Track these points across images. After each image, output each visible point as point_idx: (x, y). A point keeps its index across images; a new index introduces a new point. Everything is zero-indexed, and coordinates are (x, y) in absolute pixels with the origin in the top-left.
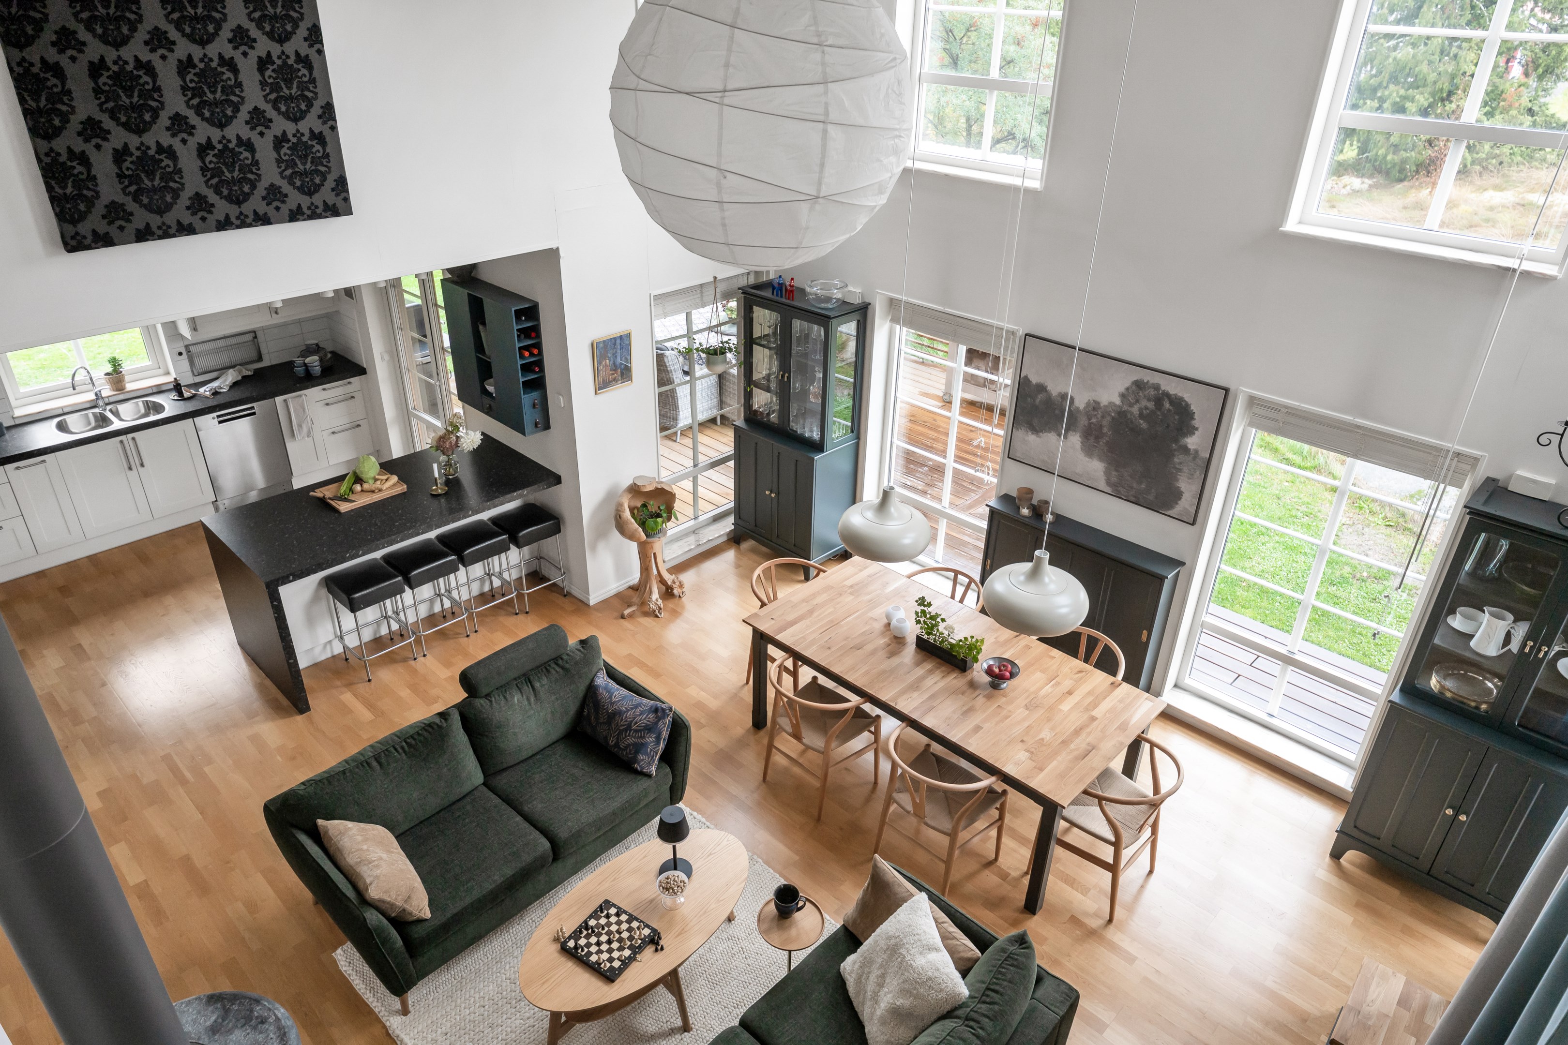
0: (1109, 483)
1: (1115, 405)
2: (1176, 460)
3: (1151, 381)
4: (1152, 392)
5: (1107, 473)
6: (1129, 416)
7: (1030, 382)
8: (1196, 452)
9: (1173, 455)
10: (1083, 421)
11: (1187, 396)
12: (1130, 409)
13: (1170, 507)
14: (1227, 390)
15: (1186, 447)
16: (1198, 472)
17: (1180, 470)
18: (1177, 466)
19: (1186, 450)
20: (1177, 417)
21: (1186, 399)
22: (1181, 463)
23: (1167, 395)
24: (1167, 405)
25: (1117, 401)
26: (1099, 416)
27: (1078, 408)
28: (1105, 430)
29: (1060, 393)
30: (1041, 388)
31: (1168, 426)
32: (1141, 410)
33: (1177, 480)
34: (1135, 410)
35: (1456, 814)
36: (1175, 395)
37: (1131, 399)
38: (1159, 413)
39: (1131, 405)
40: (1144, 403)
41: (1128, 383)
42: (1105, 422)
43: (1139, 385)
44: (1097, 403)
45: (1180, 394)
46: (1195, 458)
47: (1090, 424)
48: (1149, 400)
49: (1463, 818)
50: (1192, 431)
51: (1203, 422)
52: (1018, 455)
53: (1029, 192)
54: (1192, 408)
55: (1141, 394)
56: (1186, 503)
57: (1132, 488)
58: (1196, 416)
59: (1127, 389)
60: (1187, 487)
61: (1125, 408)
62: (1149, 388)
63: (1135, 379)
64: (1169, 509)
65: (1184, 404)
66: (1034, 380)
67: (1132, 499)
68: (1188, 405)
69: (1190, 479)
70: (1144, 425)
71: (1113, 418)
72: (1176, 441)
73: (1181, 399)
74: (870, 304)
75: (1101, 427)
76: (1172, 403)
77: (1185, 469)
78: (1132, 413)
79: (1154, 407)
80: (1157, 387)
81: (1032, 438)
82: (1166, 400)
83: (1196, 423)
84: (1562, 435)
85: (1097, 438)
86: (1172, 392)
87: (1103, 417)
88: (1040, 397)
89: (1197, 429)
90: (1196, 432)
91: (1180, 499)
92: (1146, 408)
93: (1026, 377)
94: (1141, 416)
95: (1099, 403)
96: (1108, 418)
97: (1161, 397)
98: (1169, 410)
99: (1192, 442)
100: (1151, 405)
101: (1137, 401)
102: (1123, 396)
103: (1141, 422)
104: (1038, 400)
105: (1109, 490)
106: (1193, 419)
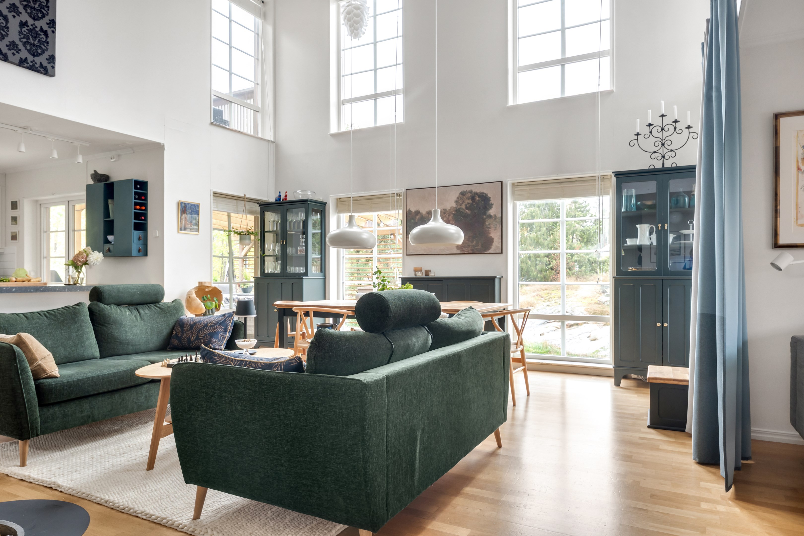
0: (458, 248)
1: (454, 208)
2: (487, 223)
3: (468, 190)
4: (469, 195)
7: (411, 211)
8: (495, 215)
9: (485, 221)
11: (485, 191)
12: (461, 207)
13: (489, 248)
14: (502, 182)
15: (490, 215)
16: (498, 225)
17: (490, 228)
18: (488, 226)
19: (490, 217)
20: (483, 202)
21: (485, 192)
22: (489, 224)
23: (476, 194)
24: (477, 198)
25: (454, 205)
26: (447, 216)
28: (451, 222)
29: (427, 212)
30: (417, 213)
31: (480, 208)
32: (466, 205)
33: (489, 233)
34: (463, 206)
35: (662, 325)
36: (480, 192)
37: (460, 202)
38: (474, 204)
39: (461, 205)
40: (467, 201)
41: (457, 195)
42: (450, 218)
43: (463, 194)
45: (482, 191)
46: (495, 219)
48: (469, 199)
49: (666, 325)
50: (490, 206)
51: (495, 201)
52: (411, 252)
53: (398, 126)
54: (489, 195)
55: (464, 198)
56: (496, 243)
57: (469, 246)
58: (491, 199)
59: (458, 198)
60: (495, 235)
61: (459, 207)
62: (468, 193)
63: (460, 191)
64: (489, 250)
65: (484, 195)
66: (413, 210)
67: (471, 252)
68: (486, 195)
69: (495, 230)
70: (469, 212)
71: (454, 214)
72: (485, 214)
73: (483, 193)
74: (326, 203)
75: (449, 220)
76: (479, 196)
77: (492, 226)
78: (462, 209)
79: (471, 202)
80: (471, 192)
82: (476, 196)
83: (492, 202)
84: (637, 139)
86: (478, 191)
87: (449, 216)
88: (418, 217)
89: (493, 205)
90: (493, 206)
91: (493, 242)
92: (468, 203)
93: (409, 210)
94: (467, 208)
95: (446, 210)
96: (452, 215)
97: (473, 196)
98: (479, 200)
99: (492, 212)
100: (470, 201)
101: (463, 202)
102: (456, 202)
103: (467, 211)
104: (417, 220)
105: (459, 252)
106: (490, 200)
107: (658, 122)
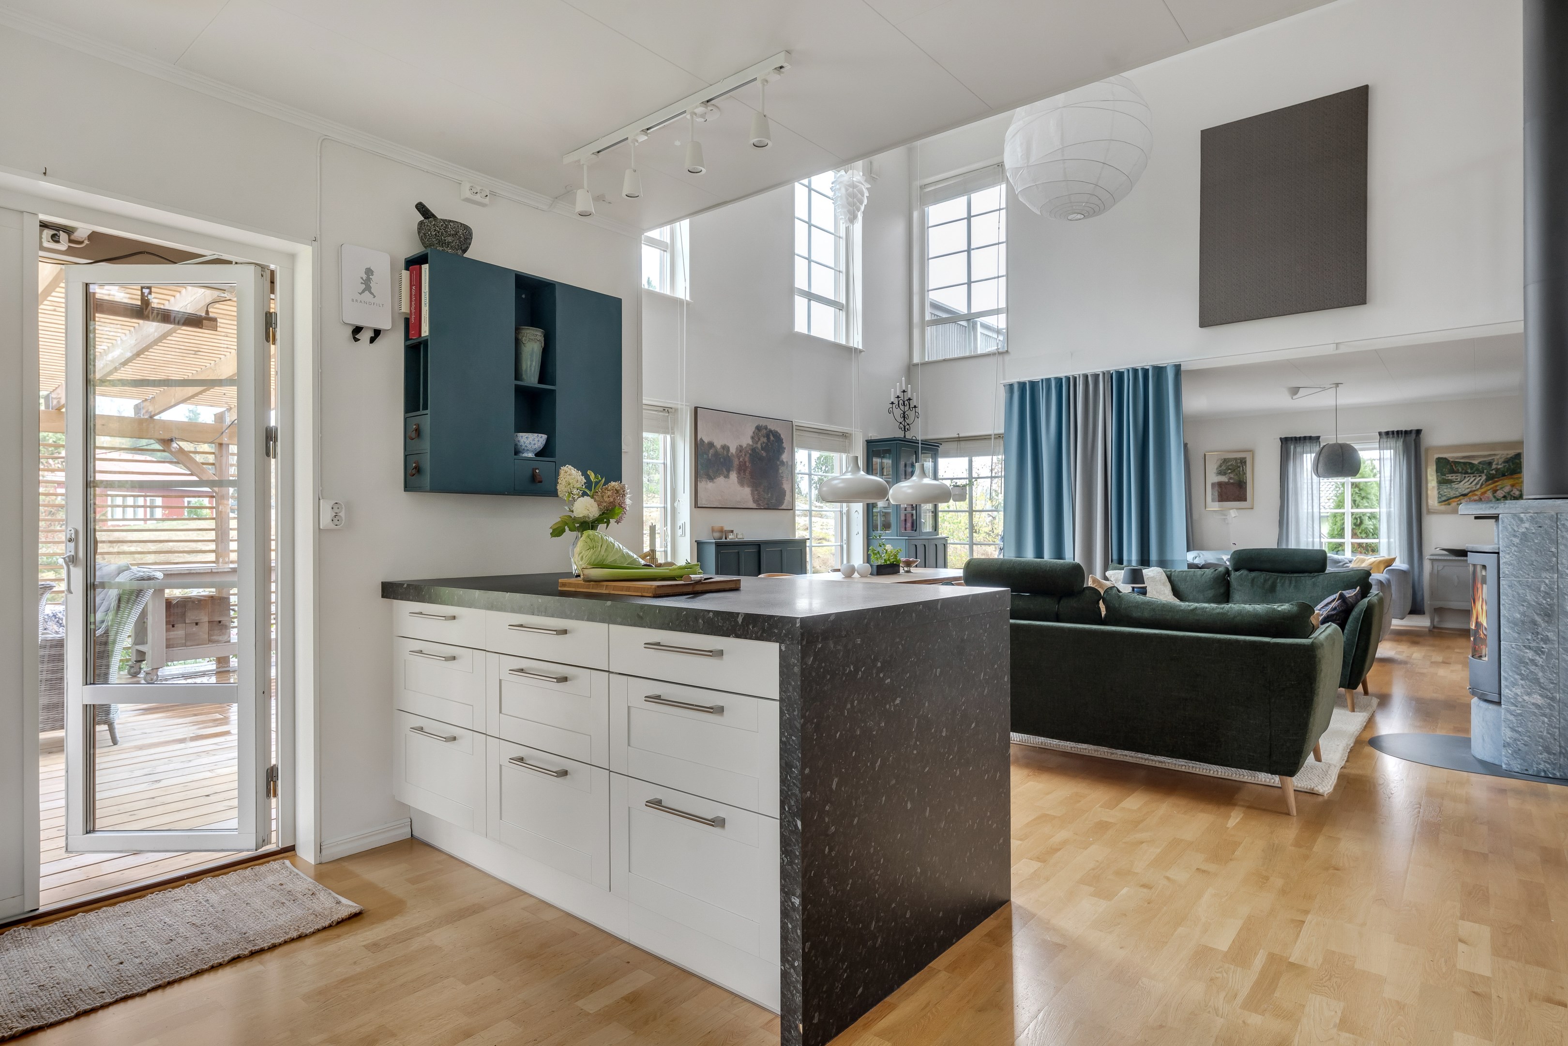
0: (755, 501)
1: (750, 445)
2: (780, 471)
3: (763, 425)
4: (765, 431)
5: (752, 494)
6: (757, 451)
7: (704, 442)
8: (787, 462)
9: (779, 469)
10: (736, 462)
11: (778, 430)
12: (757, 445)
13: (782, 503)
14: (792, 422)
15: (783, 461)
16: (789, 475)
17: (782, 477)
18: (781, 475)
19: (782, 464)
20: (777, 444)
22: (782, 472)
23: (771, 431)
24: (772, 438)
25: (750, 442)
26: (743, 455)
27: (732, 453)
28: (747, 464)
29: (722, 446)
30: (711, 445)
31: (774, 451)
32: (761, 444)
33: (782, 484)
34: (759, 446)
36: (774, 430)
37: (756, 439)
38: (769, 444)
39: (757, 443)
40: (762, 439)
41: (754, 429)
42: (747, 459)
43: (758, 428)
44: (741, 446)
45: (776, 429)
46: (787, 467)
47: (740, 462)
48: (764, 437)
50: (783, 450)
51: (786, 444)
52: (701, 503)
53: (688, 304)
54: (782, 436)
55: (760, 434)
56: (787, 497)
57: (765, 499)
58: (784, 441)
59: (754, 433)
60: (786, 486)
61: (755, 446)
62: (763, 429)
63: (756, 425)
64: (782, 505)
65: (778, 435)
66: (706, 440)
67: (766, 506)
68: (780, 435)
69: (787, 481)
70: (764, 454)
71: (750, 454)
72: (778, 459)
73: (777, 432)
75: (745, 462)
76: (773, 435)
77: (785, 476)
78: (758, 448)
79: (767, 441)
80: (766, 428)
81: (710, 485)
82: (771, 434)
83: (784, 445)
84: (892, 408)
85: (745, 471)
86: (772, 429)
87: (745, 455)
88: (711, 451)
89: (785, 449)
90: (785, 451)
91: (785, 495)
92: (764, 443)
93: (700, 439)
94: (762, 449)
96: (748, 455)
97: (768, 434)
98: (773, 441)
99: (784, 457)
100: (765, 440)
101: (759, 439)
102: (752, 438)
103: (763, 452)
104: (710, 455)
105: (754, 506)
106: (783, 443)
107: (901, 395)
